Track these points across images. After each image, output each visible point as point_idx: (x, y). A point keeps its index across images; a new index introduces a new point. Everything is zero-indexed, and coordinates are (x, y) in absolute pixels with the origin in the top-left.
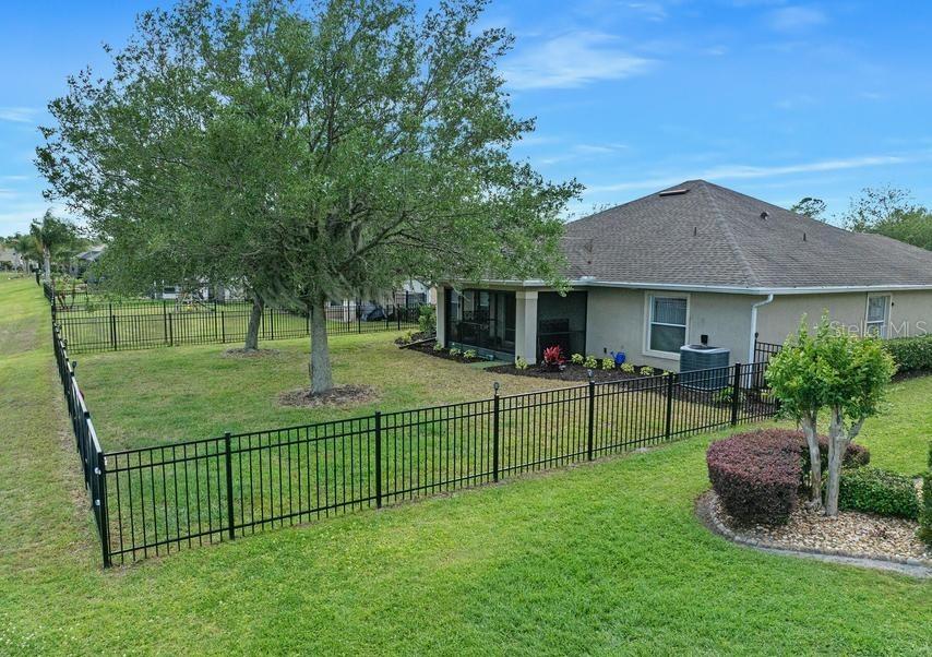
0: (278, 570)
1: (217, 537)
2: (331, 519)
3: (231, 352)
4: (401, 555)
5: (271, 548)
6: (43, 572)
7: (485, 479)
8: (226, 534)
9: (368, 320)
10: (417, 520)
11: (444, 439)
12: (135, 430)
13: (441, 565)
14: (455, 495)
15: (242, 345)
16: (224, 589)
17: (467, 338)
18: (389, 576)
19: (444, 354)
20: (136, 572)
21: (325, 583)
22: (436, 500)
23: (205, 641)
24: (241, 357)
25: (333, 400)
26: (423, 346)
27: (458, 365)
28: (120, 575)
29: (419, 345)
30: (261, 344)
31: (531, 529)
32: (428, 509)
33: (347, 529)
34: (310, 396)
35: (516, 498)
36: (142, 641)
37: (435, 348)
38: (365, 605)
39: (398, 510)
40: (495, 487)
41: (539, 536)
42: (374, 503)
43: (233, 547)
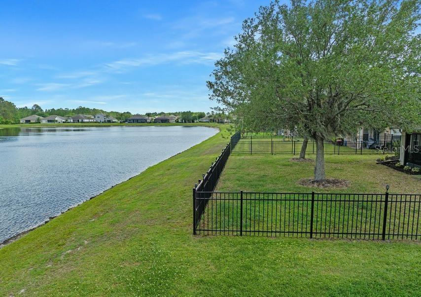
0: (251, 253)
1: (235, 233)
2: (286, 238)
3: (293, 159)
4: (307, 262)
5: (254, 243)
6: (177, 231)
7: (376, 237)
8: (239, 233)
9: (369, 148)
10: (327, 249)
11: (369, 212)
12: (236, 186)
13: (323, 273)
14: (354, 241)
15: (298, 156)
16: (226, 254)
17: (416, 161)
18: (294, 270)
19: (400, 169)
20: (202, 239)
21: (266, 264)
22: (342, 241)
23: (207, 272)
24: (296, 162)
25: (323, 185)
26: (391, 164)
27: (406, 175)
28: (198, 238)
29: (388, 163)
30: (306, 157)
31: (387, 269)
32: (335, 245)
33: (290, 244)
34: (313, 182)
35: (391, 251)
36: (189, 264)
37: (396, 165)
38: (275, 279)
39: (320, 241)
40: (380, 243)
41: (390, 275)
42: (309, 235)
43: (240, 239)
